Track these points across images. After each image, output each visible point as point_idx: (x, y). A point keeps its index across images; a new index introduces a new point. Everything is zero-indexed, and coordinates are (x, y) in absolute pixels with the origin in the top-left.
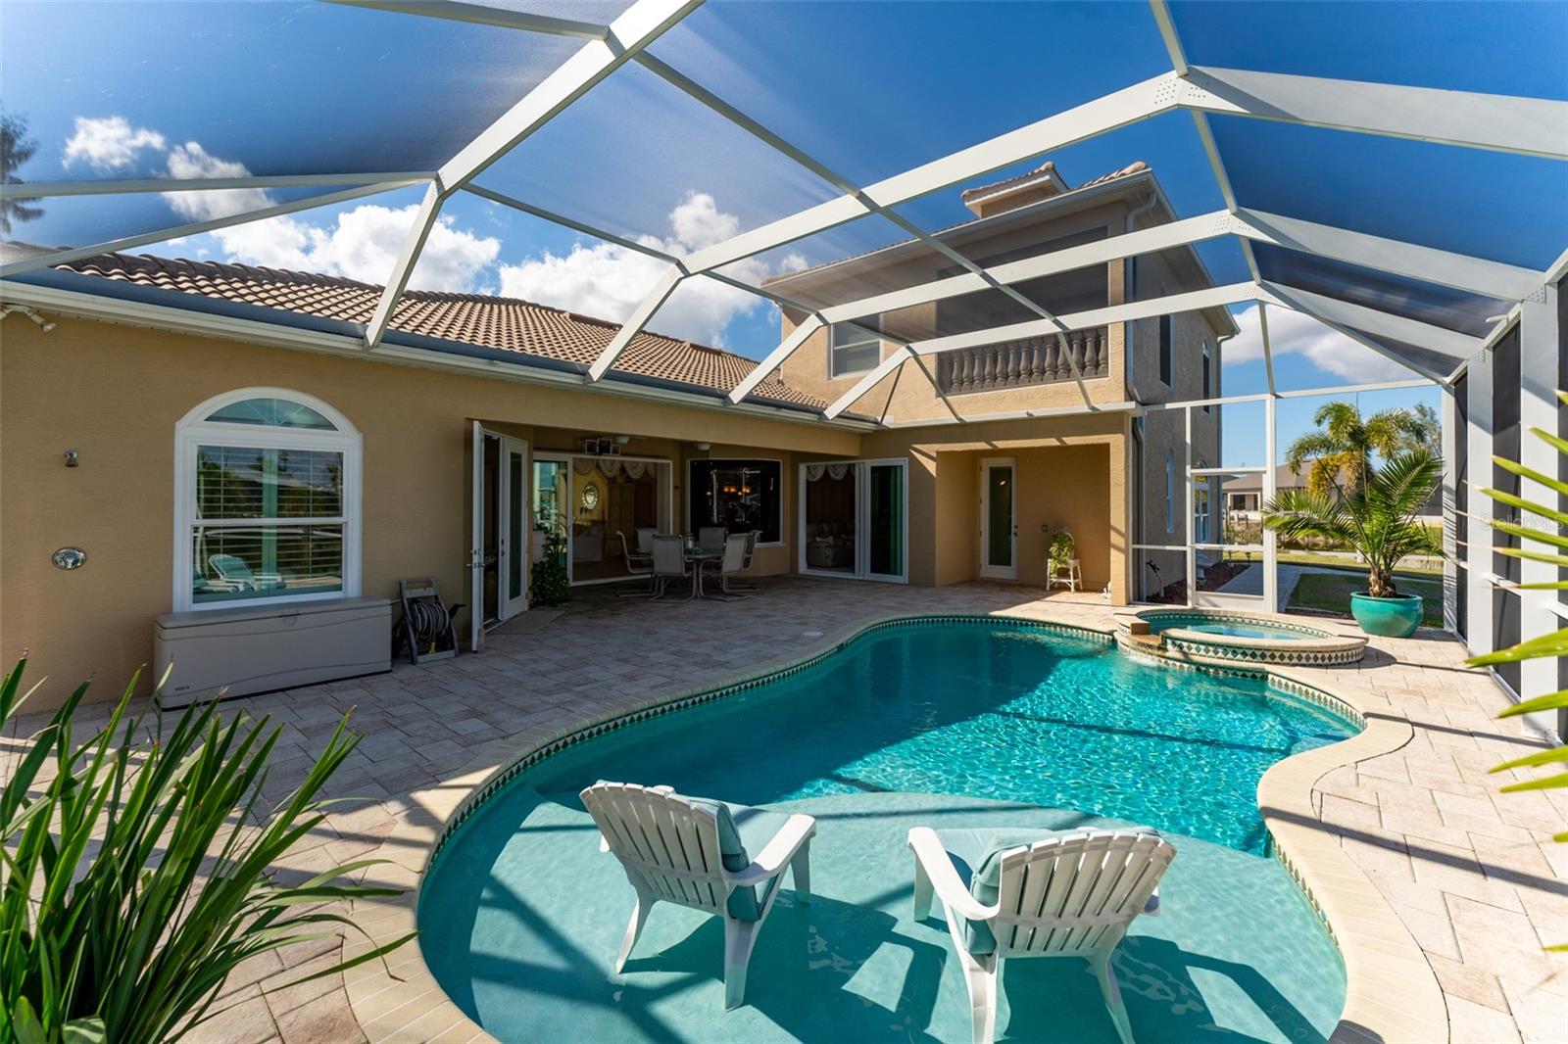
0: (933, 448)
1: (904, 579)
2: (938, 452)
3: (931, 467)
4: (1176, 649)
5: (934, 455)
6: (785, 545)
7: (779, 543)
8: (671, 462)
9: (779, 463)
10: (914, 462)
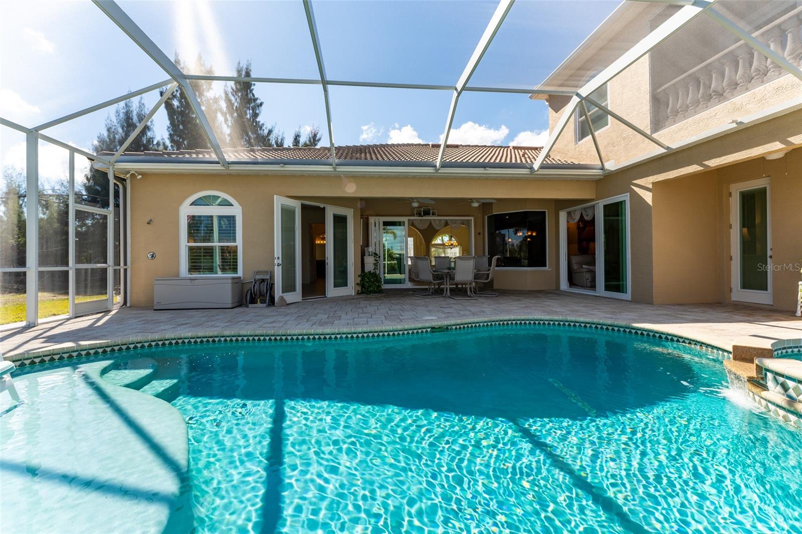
0: (648, 181)
1: (628, 296)
2: (653, 183)
3: (648, 197)
4: (779, 388)
5: (650, 186)
6: (550, 269)
7: (547, 268)
8: (472, 218)
9: (545, 212)
10: (635, 195)
